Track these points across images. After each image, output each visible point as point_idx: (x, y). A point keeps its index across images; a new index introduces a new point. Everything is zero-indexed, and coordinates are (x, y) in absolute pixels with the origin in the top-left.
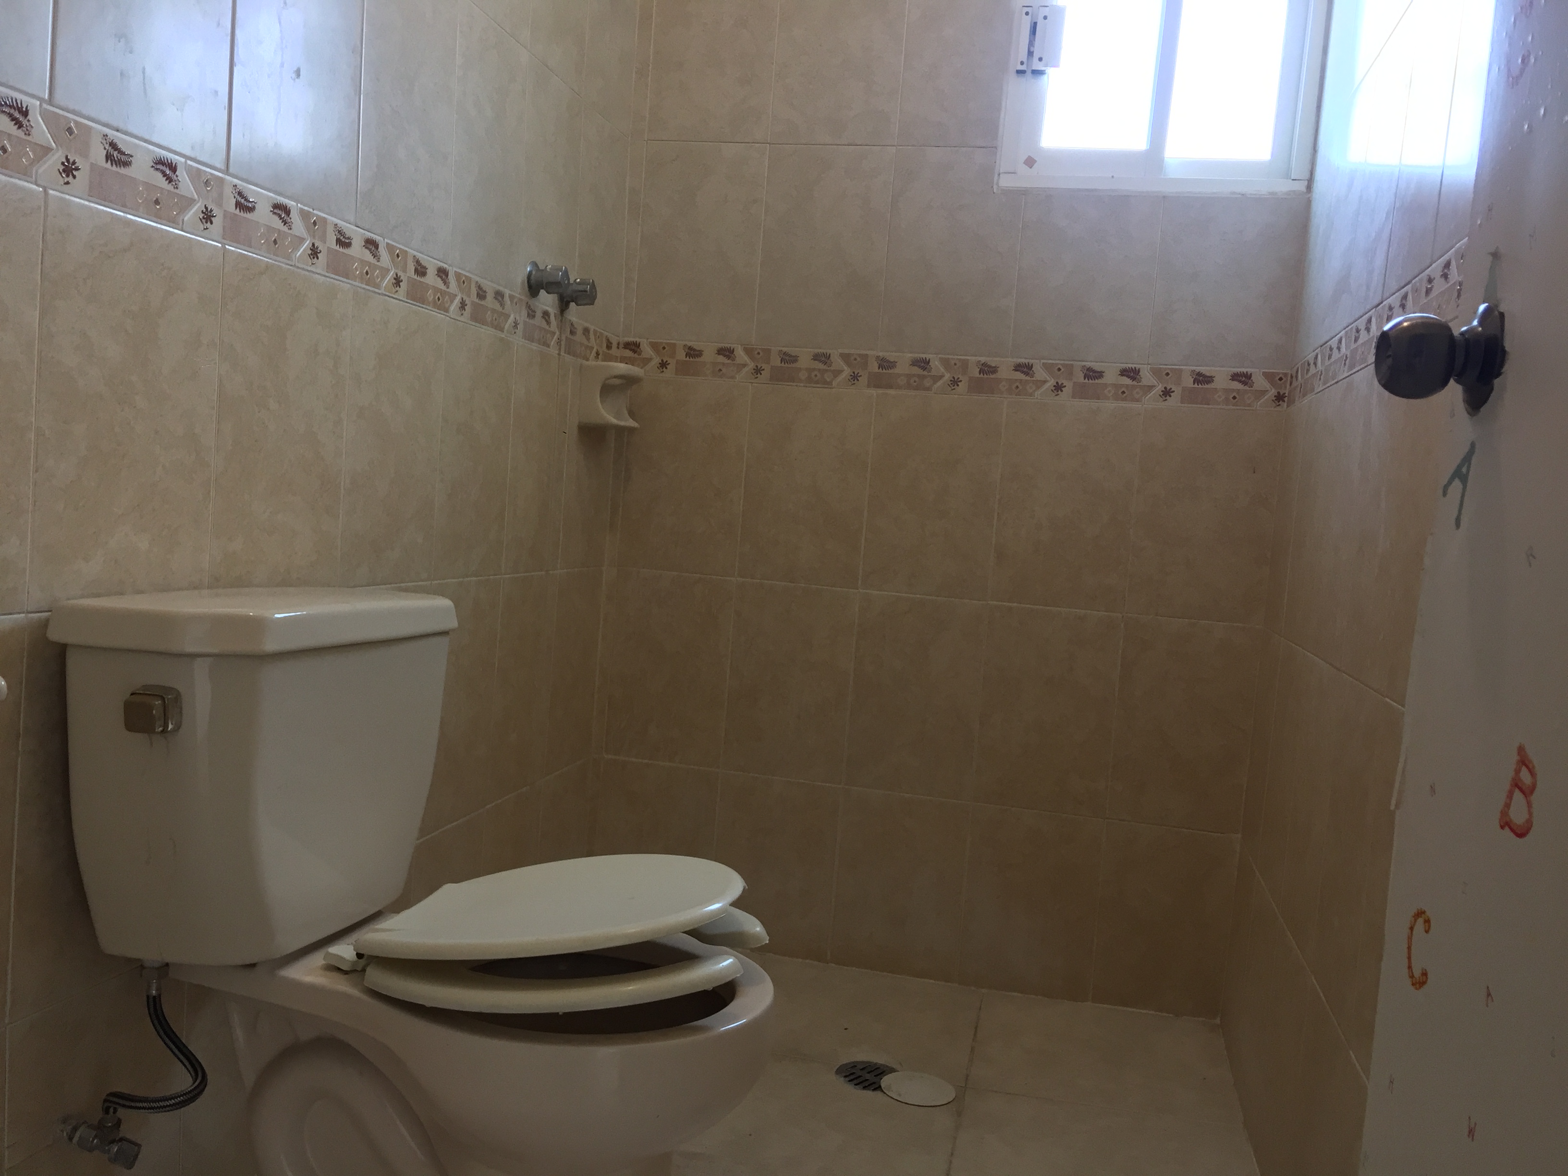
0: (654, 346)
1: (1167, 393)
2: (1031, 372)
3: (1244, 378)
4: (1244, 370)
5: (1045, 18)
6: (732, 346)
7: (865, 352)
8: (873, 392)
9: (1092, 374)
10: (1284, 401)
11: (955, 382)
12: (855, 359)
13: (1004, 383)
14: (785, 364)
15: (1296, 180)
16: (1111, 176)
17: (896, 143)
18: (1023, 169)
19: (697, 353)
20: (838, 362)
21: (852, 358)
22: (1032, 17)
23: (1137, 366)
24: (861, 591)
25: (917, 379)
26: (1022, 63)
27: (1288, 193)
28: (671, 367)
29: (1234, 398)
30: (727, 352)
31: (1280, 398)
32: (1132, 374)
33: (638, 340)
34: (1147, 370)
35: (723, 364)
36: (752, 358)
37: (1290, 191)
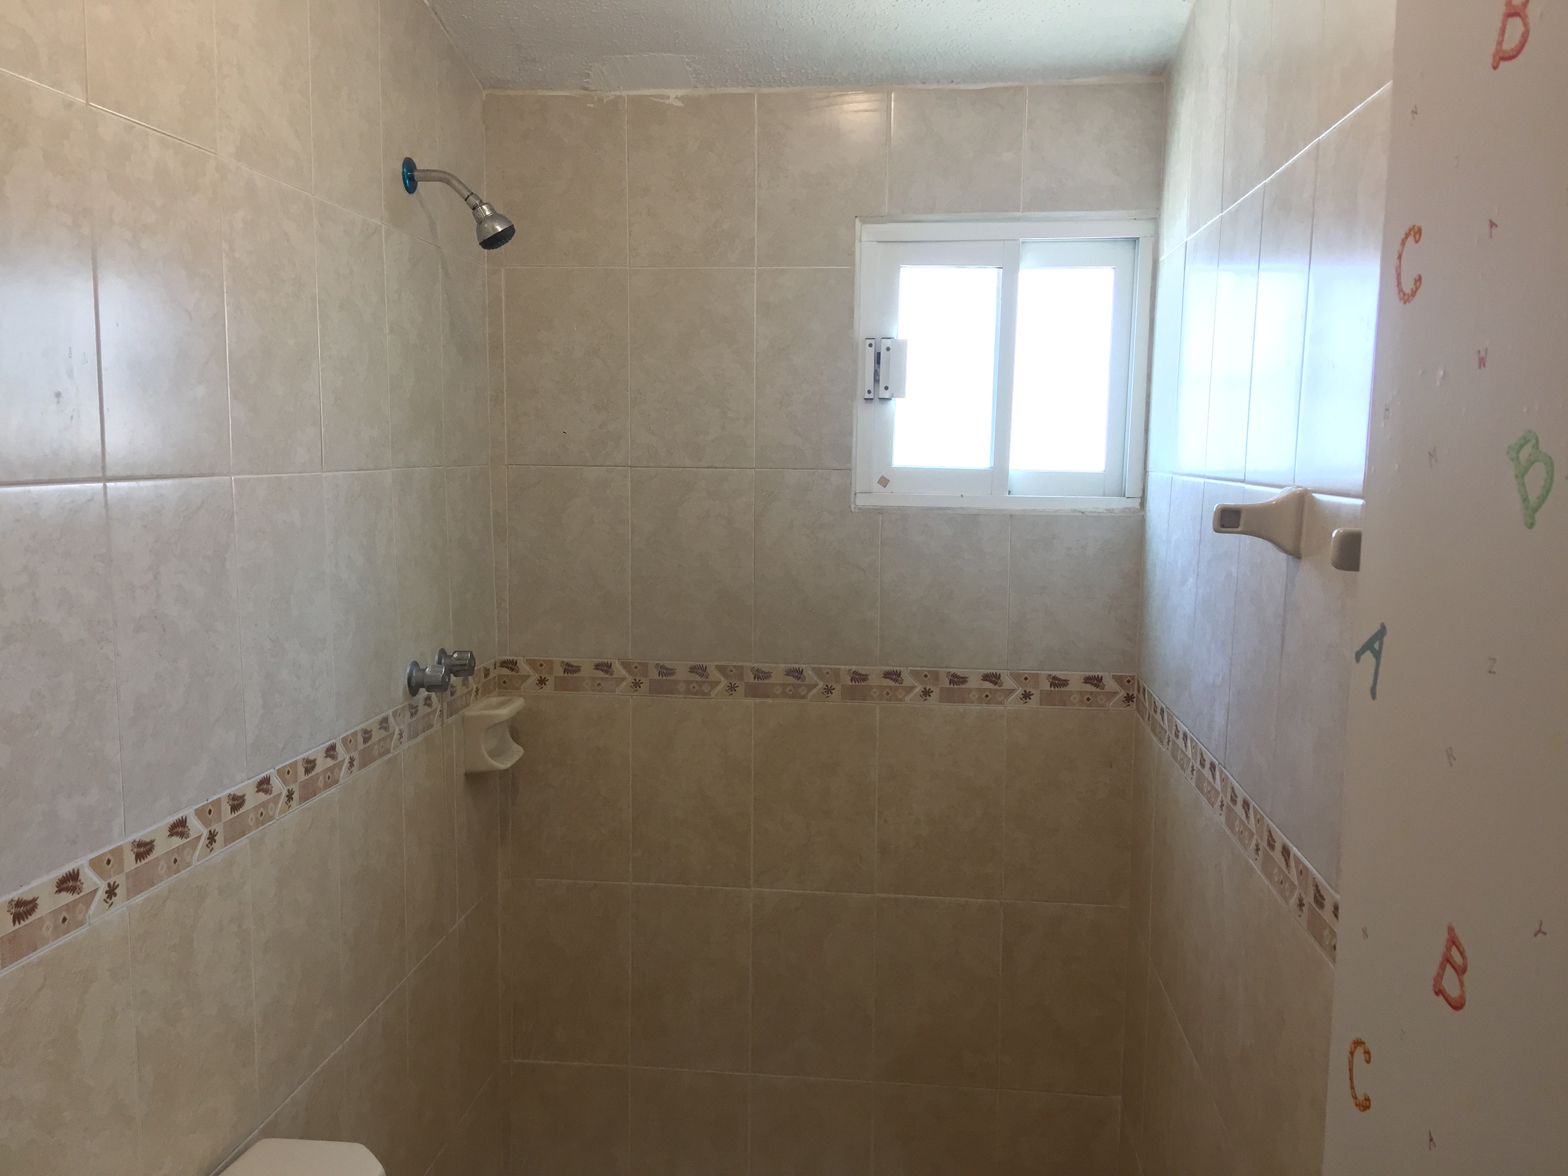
0: (532, 663)
1: (1027, 696)
2: (900, 678)
3: (1095, 681)
4: (1096, 674)
5: (888, 349)
6: (609, 661)
7: (740, 664)
8: (751, 701)
9: (957, 680)
10: (1133, 701)
11: (829, 690)
12: (731, 671)
13: (875, 690)
14: (663, 677)
15: (1129, 498)
16: (960, 495)
17: (754, 465)
18: (877, 487)
19: (574, 668)
20: (714, 674)
21: (728, 670)
22: (875, 348)
23: (998, 672)
24: (753, 889)
25: (792, 688)
26: (869, 392)
27: (1123, 511)
28: (550, 683)
29: (1088, 699)
30: (604, 667)
31: (1129, 698)
32: (994, 679)
33: (515, 658)
34: (1007, 674)
35: (602, 679)
36: (630, 672)
37: (1125, 508)
